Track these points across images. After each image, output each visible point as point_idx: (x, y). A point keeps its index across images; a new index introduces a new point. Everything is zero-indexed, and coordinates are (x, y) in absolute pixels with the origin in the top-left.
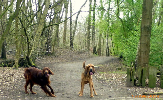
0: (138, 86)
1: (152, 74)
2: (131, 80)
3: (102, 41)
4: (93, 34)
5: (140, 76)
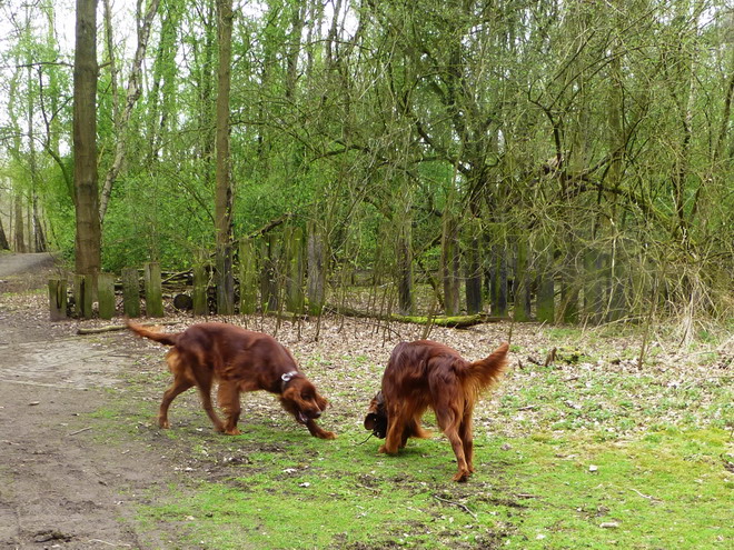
0: (76, 318)
1: (105, 289)
2: (59, 307)
5: (78, 295)
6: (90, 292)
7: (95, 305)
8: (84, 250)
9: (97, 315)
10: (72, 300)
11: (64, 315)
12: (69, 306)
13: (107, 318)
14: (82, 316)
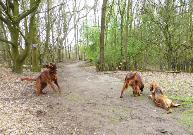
0: (101, 71)
1: (106, 66)
2: (98, 69)
3: (82, 55)
4: (78, 52)
5: (101, 67)
6: (103, 67)
7: (104, 69)
8: (101, 59)
9: (105, 71)
10: (100, 68)
11: (99, 71)
12: (100, 69)
13: (107, 71)
14: (102, 71)
